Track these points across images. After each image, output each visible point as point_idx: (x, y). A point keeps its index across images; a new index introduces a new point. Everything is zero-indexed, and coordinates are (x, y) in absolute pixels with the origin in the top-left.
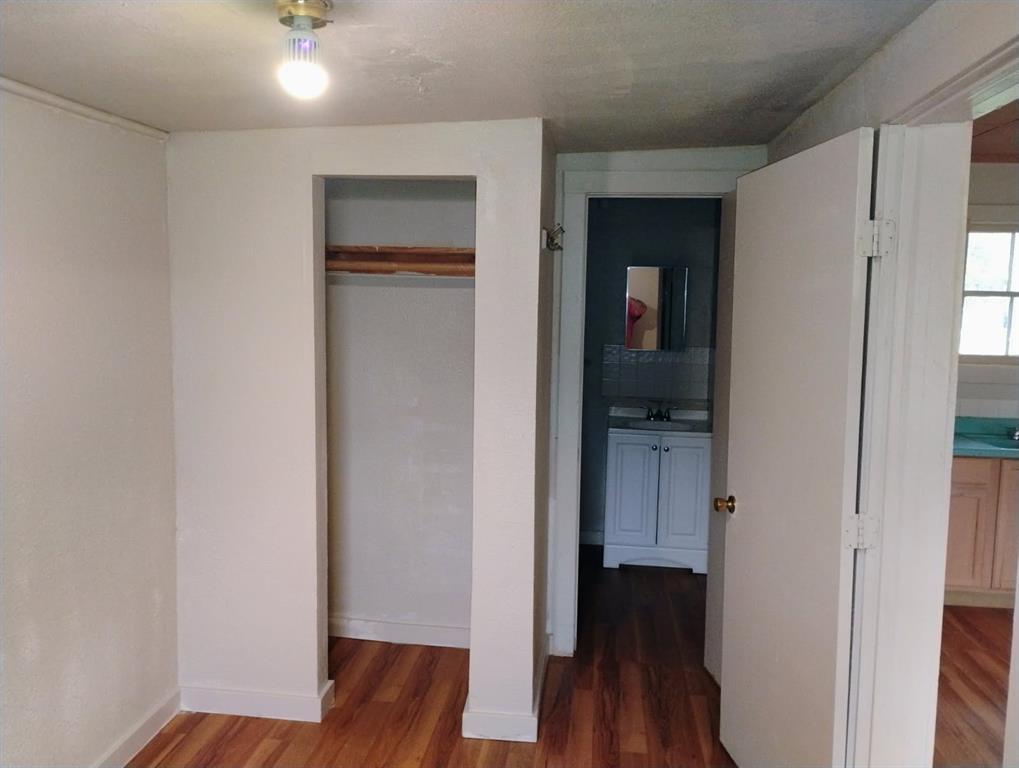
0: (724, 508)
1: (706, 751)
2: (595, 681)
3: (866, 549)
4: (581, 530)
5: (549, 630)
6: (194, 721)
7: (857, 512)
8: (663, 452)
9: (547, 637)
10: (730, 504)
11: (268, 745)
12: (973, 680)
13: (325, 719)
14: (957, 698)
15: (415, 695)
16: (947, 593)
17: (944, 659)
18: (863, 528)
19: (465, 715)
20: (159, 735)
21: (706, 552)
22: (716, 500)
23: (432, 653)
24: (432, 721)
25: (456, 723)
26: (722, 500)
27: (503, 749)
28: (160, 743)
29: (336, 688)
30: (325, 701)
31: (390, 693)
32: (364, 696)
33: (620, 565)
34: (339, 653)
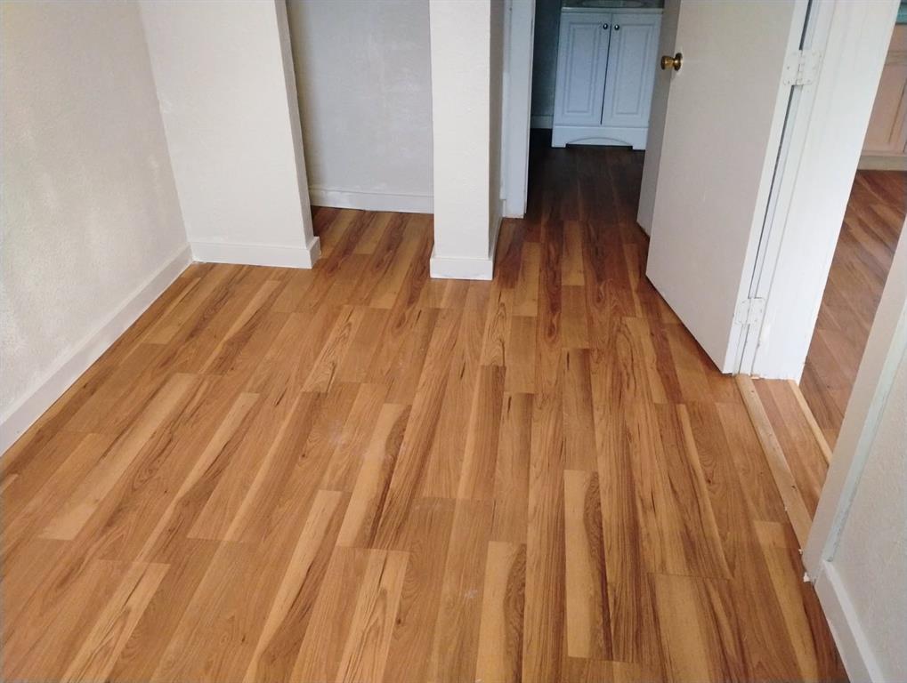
0: (671, 65)
1: (634, 282)
2: (542, 235)
3: (802, 86)
4: (532, 115)
5: (502, 196)
6: (206, 270)
7: (801, 48)
8: (613, 30)
9: (501, 202)
10: (676, 62)
11: (269, 285)
12: (872, 227)
13: (315, 267)
14: (855, 241)
15: (389, 249)
16: (862, 158)
17: (849, 212)
18: (804, 64)
19: (431, 260)
20: (179, 279)
21: (646, 130)
22: (664, 58)
23: (401, 219)
24: (404, 267)
25: (425, 267)
26: (671, 58)
27: (465, 286)
28: (180, 286)
29: (322, 243)
30: (313, 252)
31: (368, 247)
32: (347, 249)
33: (567, 145)
34: (320, 219)
